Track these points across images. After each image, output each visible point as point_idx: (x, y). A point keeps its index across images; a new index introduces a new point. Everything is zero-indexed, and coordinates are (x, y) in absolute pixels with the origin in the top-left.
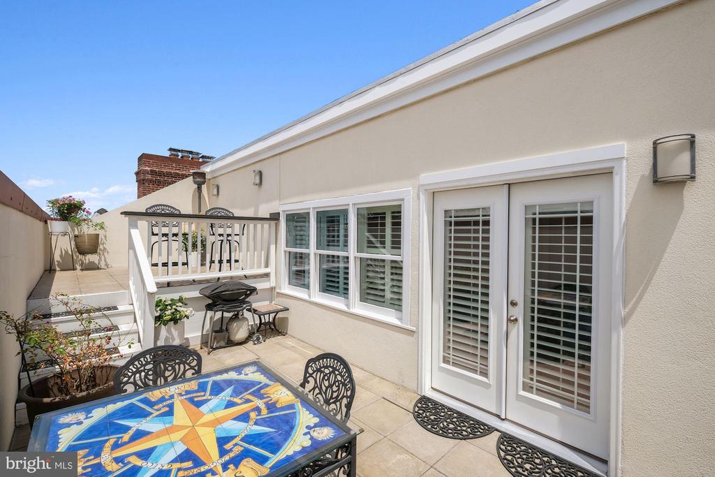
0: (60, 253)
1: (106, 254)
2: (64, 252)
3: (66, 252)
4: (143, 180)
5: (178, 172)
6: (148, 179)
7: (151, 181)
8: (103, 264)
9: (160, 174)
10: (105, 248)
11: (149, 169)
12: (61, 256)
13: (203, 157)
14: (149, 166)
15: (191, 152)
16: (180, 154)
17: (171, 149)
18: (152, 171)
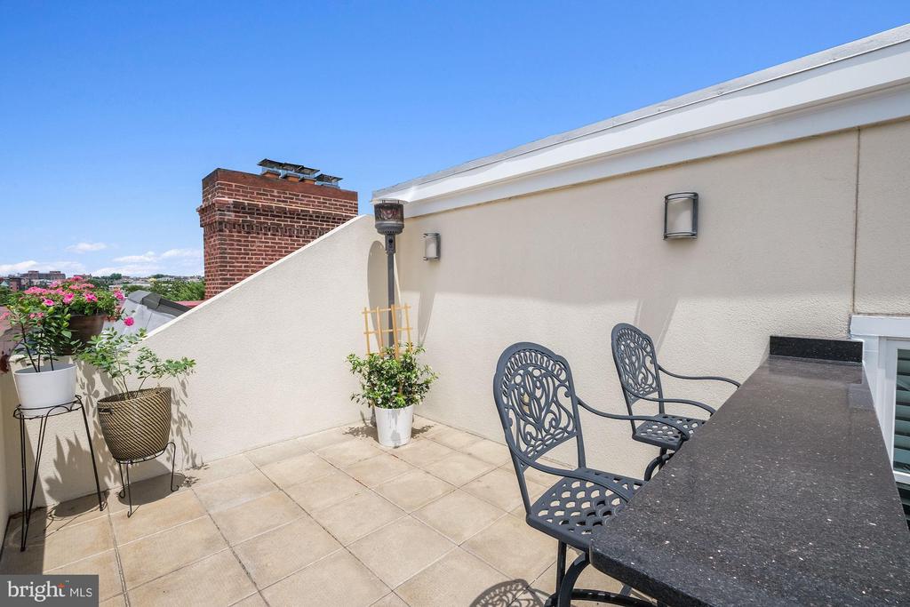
0: (55, 456)
1: (185, 430)
2: (66, 449)
3: (75, 448)
4: (220, 223)
5: (282, 205)
6: (229, 222)
7: (234, 224)
8: (181, 467)
9: (253, 210)
10: (183, 416)
11: (231, 200)
12: (59, 463)
13: (321, 178)
14: (230, 195)
15: (301, 169)
16: (282, 172)
17: (265, 163)
18: (236, 205)
